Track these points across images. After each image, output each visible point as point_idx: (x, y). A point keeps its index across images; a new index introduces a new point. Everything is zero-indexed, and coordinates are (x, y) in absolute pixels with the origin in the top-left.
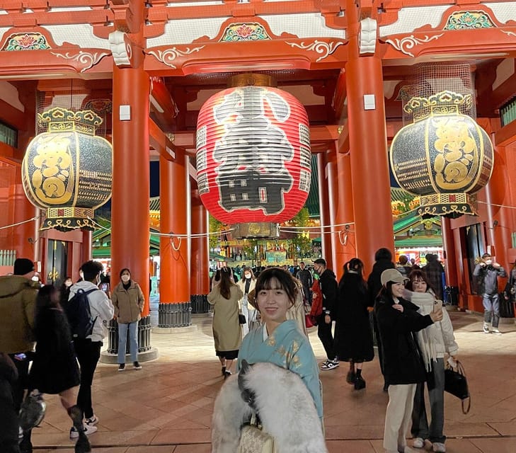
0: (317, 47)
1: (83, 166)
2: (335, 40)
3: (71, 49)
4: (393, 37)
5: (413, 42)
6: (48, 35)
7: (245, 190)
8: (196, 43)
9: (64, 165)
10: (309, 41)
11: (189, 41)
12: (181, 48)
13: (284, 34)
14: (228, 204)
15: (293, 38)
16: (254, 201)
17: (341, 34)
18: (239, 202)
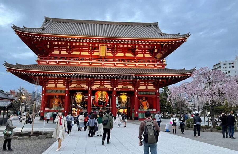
0: (110, 89)
1: (82, 99)
2: (111, 88)
3: (83, 87)
4: (117, 88)
5: (119, 89)
6: (81, 86)
7: (101, 103)
8: (97, 88)
9: (80, 99)
10: (109, 88)
11: (96, 87)
12: (95, 88)
13: (106, 87)
14: (99, 104)
15: (107, 88)
16: (102, 104)
17: (112, 88)
18: (100, 104)
